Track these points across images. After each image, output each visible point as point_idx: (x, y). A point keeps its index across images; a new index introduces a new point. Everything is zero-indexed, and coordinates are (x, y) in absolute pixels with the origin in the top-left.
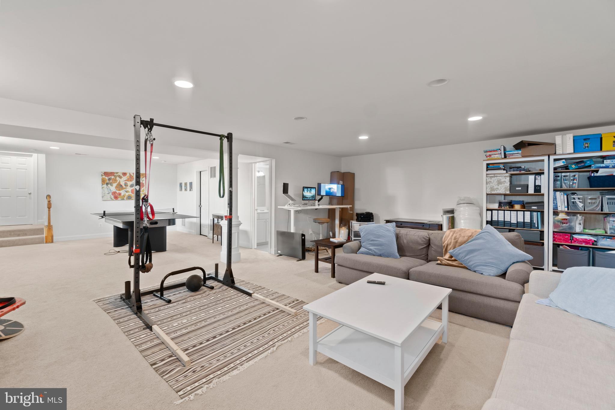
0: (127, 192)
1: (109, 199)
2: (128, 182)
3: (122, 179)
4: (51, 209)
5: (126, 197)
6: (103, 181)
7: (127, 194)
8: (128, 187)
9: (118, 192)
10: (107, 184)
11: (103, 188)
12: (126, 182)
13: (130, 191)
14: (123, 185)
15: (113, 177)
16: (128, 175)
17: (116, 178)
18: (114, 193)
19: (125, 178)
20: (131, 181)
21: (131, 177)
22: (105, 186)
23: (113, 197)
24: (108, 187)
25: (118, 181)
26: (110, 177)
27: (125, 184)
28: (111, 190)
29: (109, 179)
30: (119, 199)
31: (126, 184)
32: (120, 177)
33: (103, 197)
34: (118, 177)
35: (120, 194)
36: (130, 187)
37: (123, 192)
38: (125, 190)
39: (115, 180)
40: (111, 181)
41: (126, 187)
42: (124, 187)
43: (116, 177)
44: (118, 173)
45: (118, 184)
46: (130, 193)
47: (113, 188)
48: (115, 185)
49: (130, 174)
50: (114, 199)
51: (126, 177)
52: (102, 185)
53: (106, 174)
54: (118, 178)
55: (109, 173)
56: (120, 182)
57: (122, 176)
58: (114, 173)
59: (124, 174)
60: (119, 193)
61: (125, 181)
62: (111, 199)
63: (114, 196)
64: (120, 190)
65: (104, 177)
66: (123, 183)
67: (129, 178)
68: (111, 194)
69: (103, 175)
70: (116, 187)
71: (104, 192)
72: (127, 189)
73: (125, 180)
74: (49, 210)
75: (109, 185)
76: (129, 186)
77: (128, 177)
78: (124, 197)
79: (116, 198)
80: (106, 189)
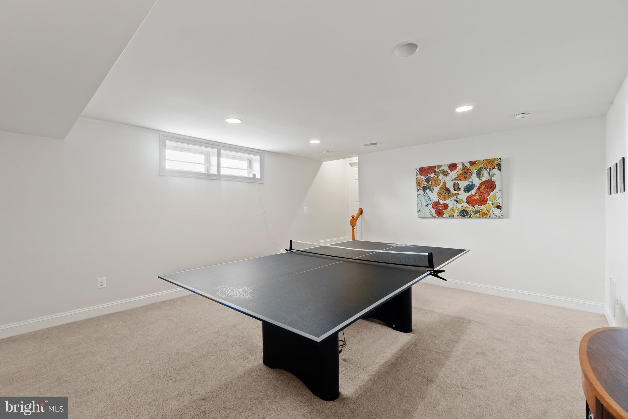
0: (458, 202)
1: (429, 215)
2: (459, 182)
3: (449, 176)
4: (355, 227)
5: (457, 212)
6: (419, 184)
7: (459, 206)
8: (461, 192)
9: (442, 202)
10: (425, 189)
11: (418, 195)
12: (456, 182)
13: (465, 201)
14: (452, 189)
15: (433, 175)
16: (460, 167)
17: (438, 177)
18: (436, 205)
19: (453, 174)
20: (466, 178)
21: (466, 171)
22: (421, 192)
23: (433, 211)
24: (425, 194)
25: (442, 182)
26: (429, 175)
27: (454, 187)
28: (431, 199)
29: (427, 180)
30: (444, 216)
31: (456, 187)
32: (446, 174)
33: (419, 211)
34: (442, 173)
35: (446, 206)
36: (465, 191)
37: (450, 202)
38: (455, 198)
39: (437, 180)
40: (430, 183)
41: (457, 192)
42: (453, 192)
43: (437, 174)
44: (441, 166)
45: (441, 188)
46: (466, 204)
47: (434, 196)
48: (436, 189)
49: (463, 165)
50: (435, 215)
51: (456, 171)
52: (417, 191)
53: (422, 171)
54: (441, 177)
55: (426, 168)
56: (445, 183)
57: (449, 171)
58: (435, 167)
59: (453, 167)
60: (444, 204)
61: (455, 179)
62: (432, 215)
63: (436, 211)
64: (445, 199)
65: (419, 176)
66: (450, 186)
67: (461, 175)
68: (431, 206)
69: (418, 173)
70: (439, 194)
71: (420, 203)
72: (459, 197)
73: (454, 177)
74: (353, 229)
75: (427, 191)
76: (462, 189)
77: (461, 172)
78: (454, 212)
79: (440, 214)
80: (423, 198)
